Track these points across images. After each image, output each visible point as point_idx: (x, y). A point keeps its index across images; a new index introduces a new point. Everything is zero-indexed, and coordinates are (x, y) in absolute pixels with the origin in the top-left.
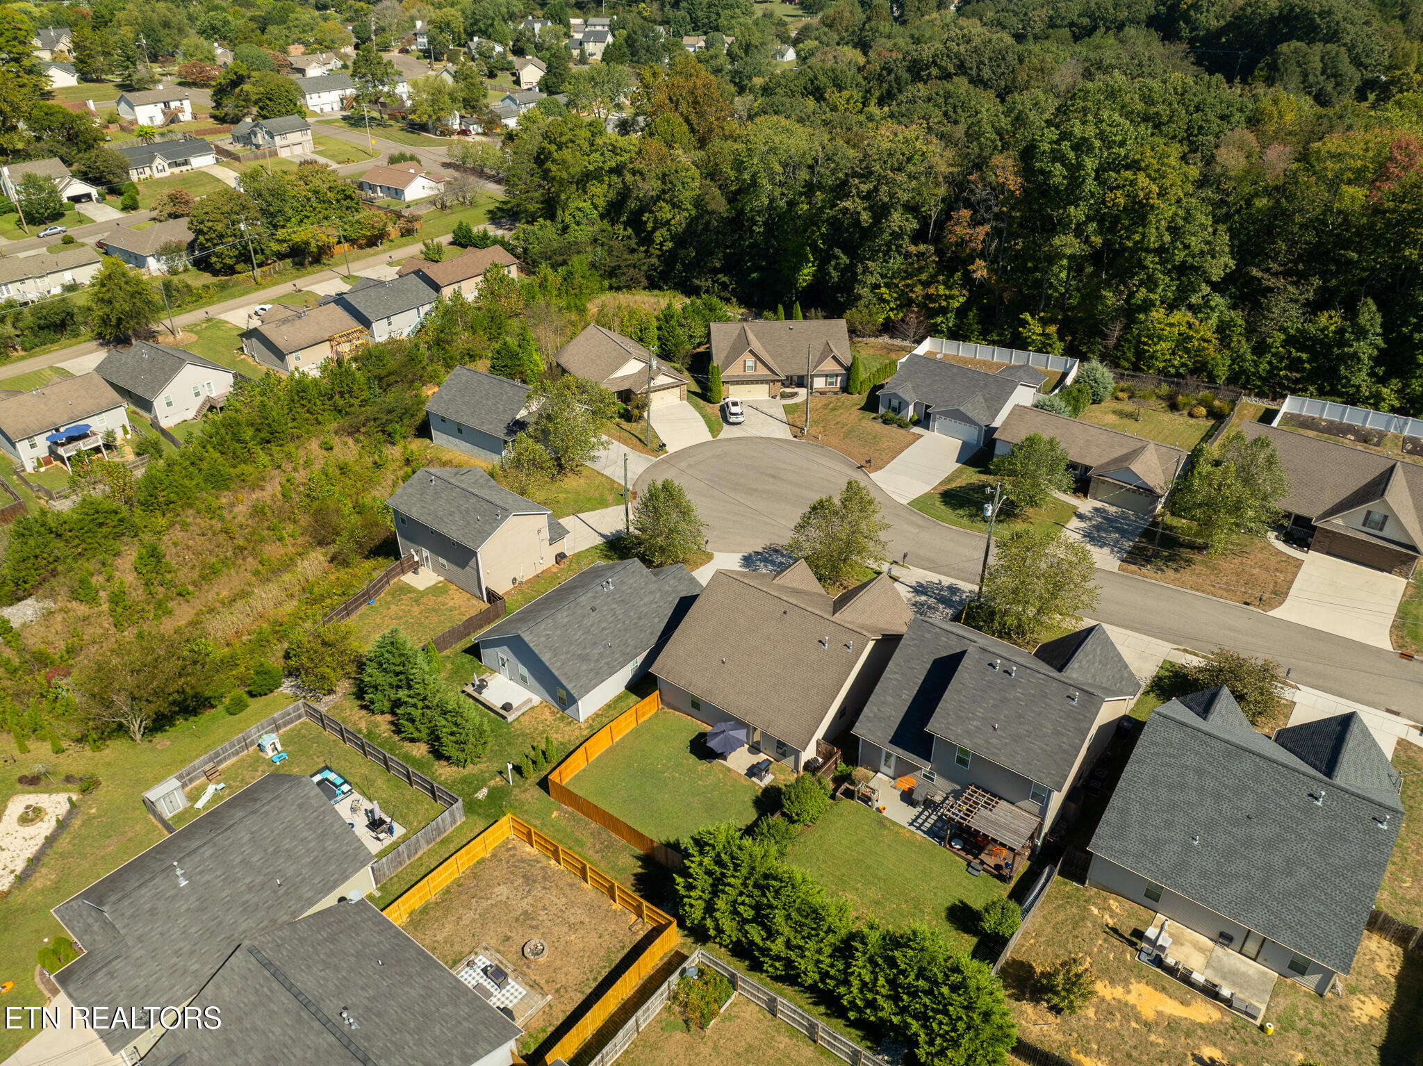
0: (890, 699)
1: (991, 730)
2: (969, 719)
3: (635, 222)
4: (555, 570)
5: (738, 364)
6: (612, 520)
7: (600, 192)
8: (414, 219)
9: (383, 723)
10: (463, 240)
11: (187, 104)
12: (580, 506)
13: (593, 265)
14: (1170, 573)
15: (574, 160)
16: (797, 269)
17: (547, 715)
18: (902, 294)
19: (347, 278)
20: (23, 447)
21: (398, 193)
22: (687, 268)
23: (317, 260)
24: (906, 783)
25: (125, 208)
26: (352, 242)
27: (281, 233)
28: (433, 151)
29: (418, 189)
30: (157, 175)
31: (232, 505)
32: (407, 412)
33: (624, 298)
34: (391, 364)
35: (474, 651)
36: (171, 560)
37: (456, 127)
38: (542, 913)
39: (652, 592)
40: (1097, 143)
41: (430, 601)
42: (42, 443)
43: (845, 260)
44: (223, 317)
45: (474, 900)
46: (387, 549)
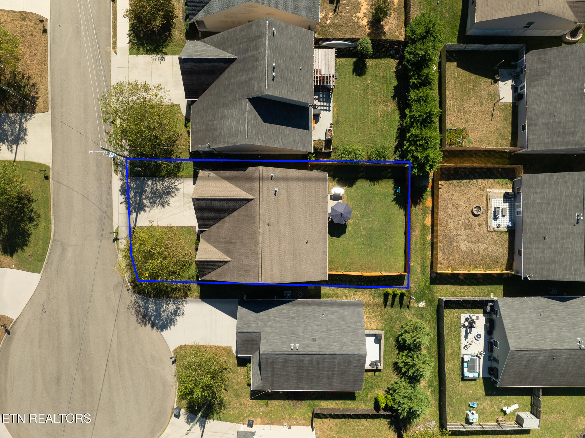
0: (291, 139)
1: (302, 71)
2: (301, 84)
4: (259, 420)
38: (461, 223)
39: (271, 327)
45: (474, 252)
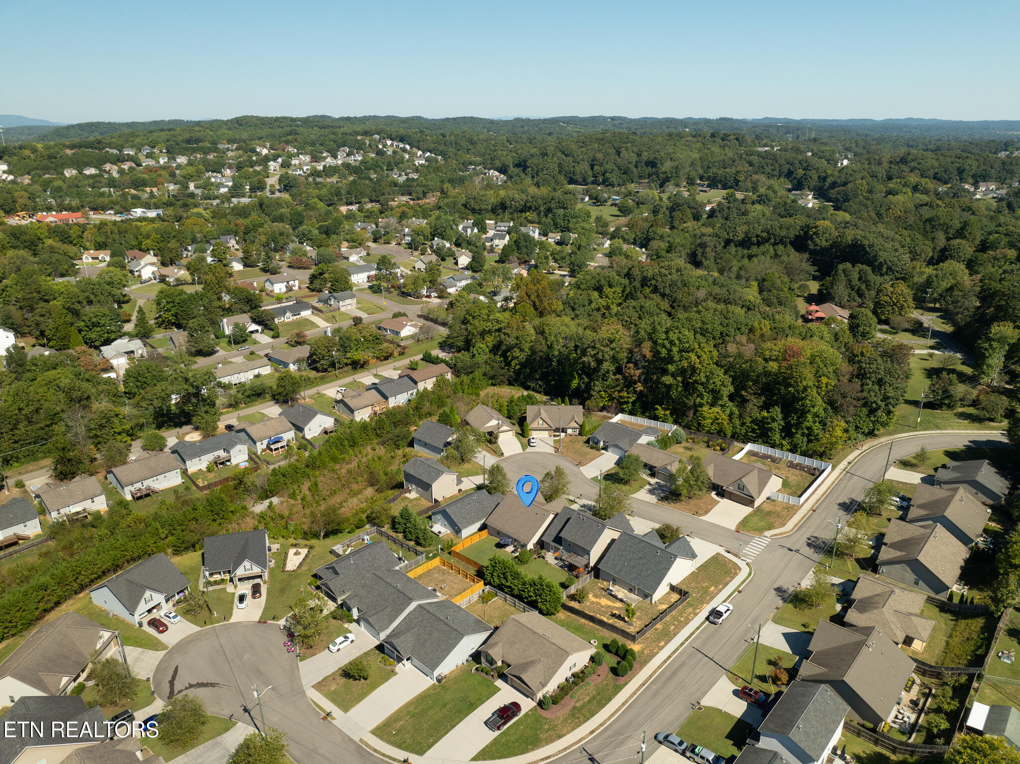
0: (554, 529)
1: (576, 535)
2: (571, 532)
3: (504, 355)
4: (458, 495)
5: (536, 422)
6: (479, 480)
7: (490, 340)
8: (404, 348)
9: (400, 536)
10: (429, 359)
11: (297, 282)
12: (469, 474)
13: (485, 374)
14: (672, 504)
15: (480, 325)
16: (570, 381)
17: (452, 536)
18: (610, 396)
19: (376, 376)
20: (258, 444)
21: (398, 333)
22: (525, 377)
23: (362, 366)
24: (556, 555)
25: (273, 337)
26: (378, 358)
27: (348, 355)
28: (413, 308)
29: (407, 331)
30: (286, 320)
31: (340, 469)
32: (405, 437)
33: (496, 390)
34: (399, 418)
35: (430, 518)
36: (320, 487)
37: (425, 293)
40: (677, 342)
41: (415, 502)
42: (265, 442)
43: (586, 380)
44: (324, 392)
45: (428, 577)
46: (400, 486)
